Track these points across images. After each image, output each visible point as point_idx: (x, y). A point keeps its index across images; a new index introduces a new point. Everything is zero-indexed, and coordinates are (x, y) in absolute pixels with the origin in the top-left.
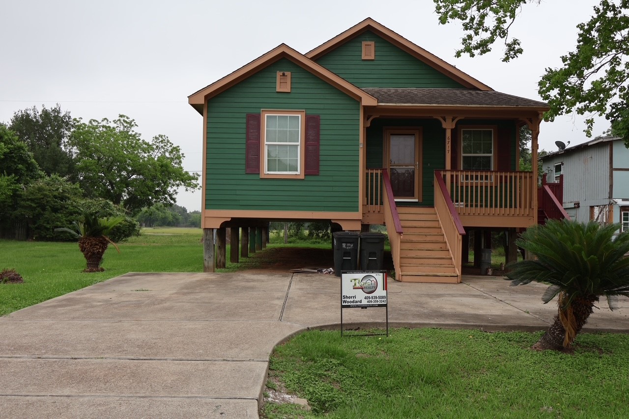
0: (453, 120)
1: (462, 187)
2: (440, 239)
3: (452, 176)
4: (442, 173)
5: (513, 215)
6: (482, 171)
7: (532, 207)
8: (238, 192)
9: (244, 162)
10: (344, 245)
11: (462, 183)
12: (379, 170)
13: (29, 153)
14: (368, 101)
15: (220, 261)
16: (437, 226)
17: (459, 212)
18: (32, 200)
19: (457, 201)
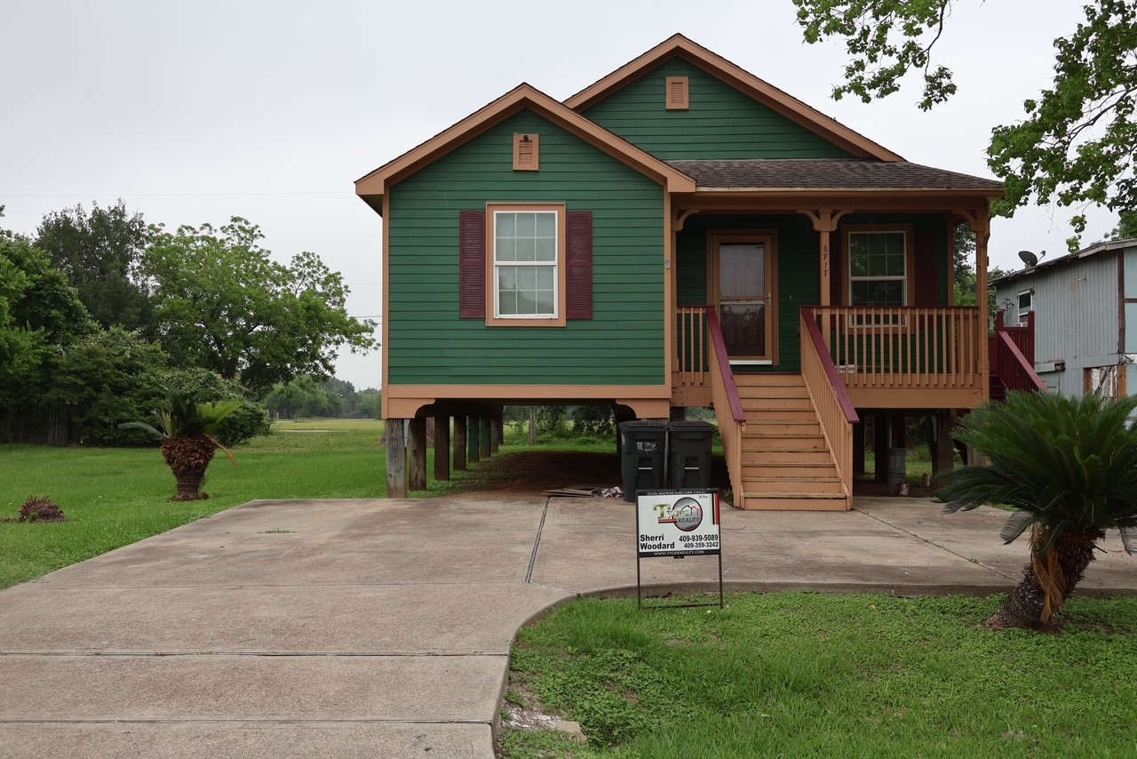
0: (833, 216)
1: (851, 337)
2: (813, 431)
3: (833, 317)
4: (815, 312)
5: (945, 385)
6: (886, 308)
7: (979, 372)
8: (448, 353)
9: (456, 297)
10: (640, 445)
11: (851, 330)
12: (701, 309)
13: (71, 289)
14: (679, 184)
15: (416, 478)
16: (807, 407)
17: (847, 382)
18: (77, 374)
19: (842, 363)
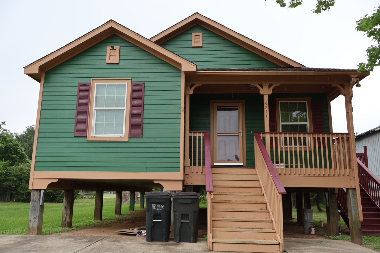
0: (269, 87)
1: (281, 152)
2: (260, 199)
3: (271, 138)
4: (261, 135)
5: (334, 175)
6: (300, 134)
7: (352, 168)
8: (66, 154)
9: (73, 126)
10: (154, 206)
11: (281, 148)
12: (202, 133)
14: (187, 67)
16: (257, 186)
17: (280, 173)
19: (277, 162)
